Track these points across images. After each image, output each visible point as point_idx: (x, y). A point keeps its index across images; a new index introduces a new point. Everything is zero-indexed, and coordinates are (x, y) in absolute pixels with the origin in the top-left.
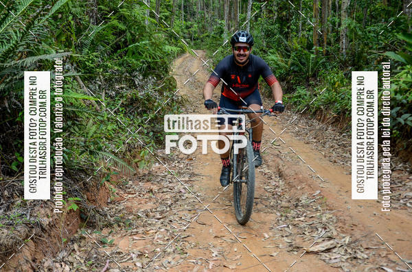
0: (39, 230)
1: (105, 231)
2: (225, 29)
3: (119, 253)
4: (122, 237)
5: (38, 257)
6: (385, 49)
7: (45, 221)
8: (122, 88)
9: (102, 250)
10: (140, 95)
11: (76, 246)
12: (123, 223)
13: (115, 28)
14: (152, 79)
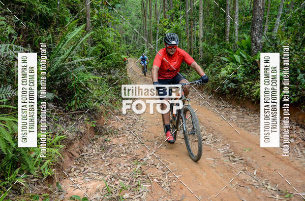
0: (81, 134)
1: (106, 136)
2: (146, 48)
3: (114, 145)
4: (114, 138)
5: (81, 146)
6: (220, 56)
7: (83, 131)
8: (105, 75)
9: (105, 143)
10: (114, 77)
11: (95, 142)
12: (114, 132)
13: (100, 48)
14: (118, 70)
